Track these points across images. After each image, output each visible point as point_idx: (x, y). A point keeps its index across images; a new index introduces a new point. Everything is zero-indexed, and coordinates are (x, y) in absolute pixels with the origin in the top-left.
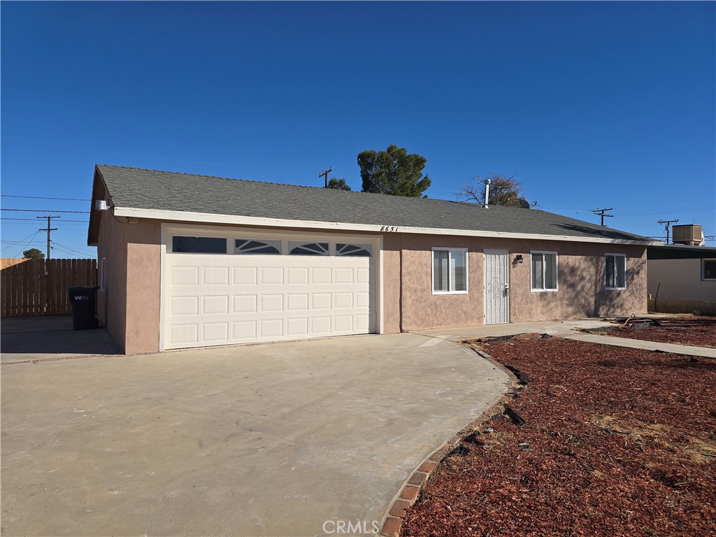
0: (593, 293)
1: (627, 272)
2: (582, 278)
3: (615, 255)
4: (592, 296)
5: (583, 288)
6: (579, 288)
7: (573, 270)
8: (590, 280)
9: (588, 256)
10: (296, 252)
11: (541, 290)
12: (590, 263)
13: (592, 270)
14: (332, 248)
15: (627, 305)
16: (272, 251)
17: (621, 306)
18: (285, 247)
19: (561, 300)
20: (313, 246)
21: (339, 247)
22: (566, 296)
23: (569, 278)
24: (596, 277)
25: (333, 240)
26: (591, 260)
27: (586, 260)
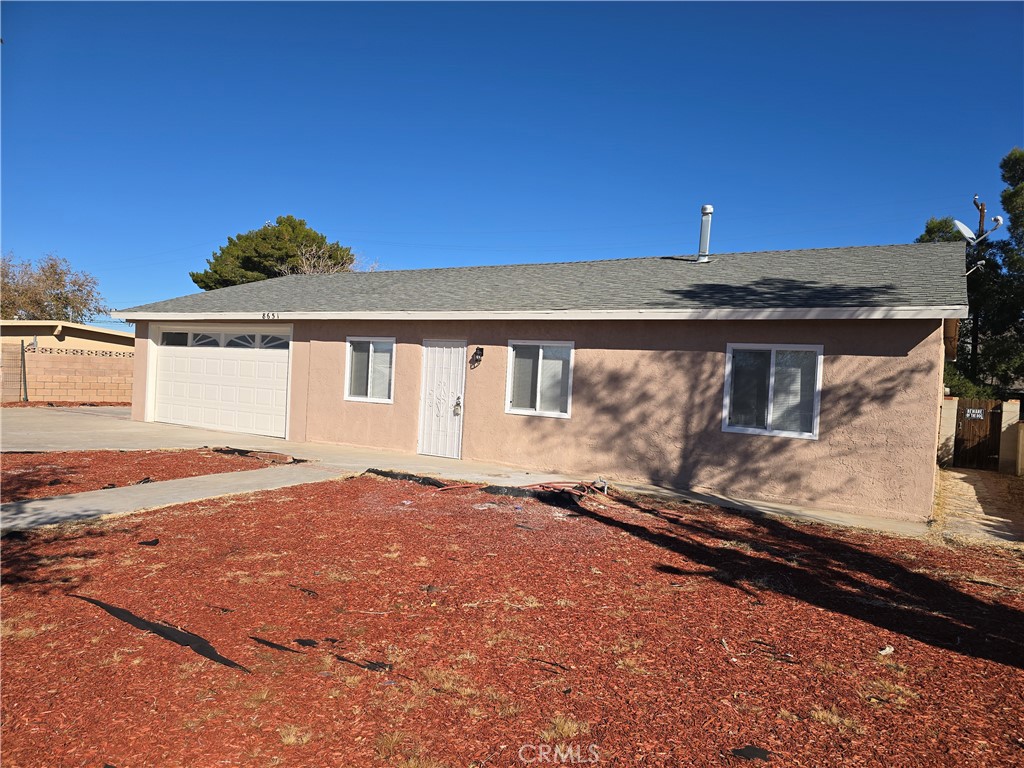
0: (678, 434)
1: (825, 393)
2: (644, 397)
3: (774, 348)
4: (675, 439)
5: (643, 419)
6: (632, 416)
7: (615, 380)
8: (669, 402)
9: (665, 349)
10: (231, 344)
11: (530, 412)
12: (669, 366)
13: (680, 381)
14: (258, 339)
15: (819, 480)
16: (215, 343)
17: (792, 479)
18: (222, 341)
19: (577, 435)
20: (242, 338)
21: (264, 338)
22: (595, 429)
23: (603, 394)
24: (691, 397)
25: (259, 331)
26: (677, 358)
27: (653, 359)
